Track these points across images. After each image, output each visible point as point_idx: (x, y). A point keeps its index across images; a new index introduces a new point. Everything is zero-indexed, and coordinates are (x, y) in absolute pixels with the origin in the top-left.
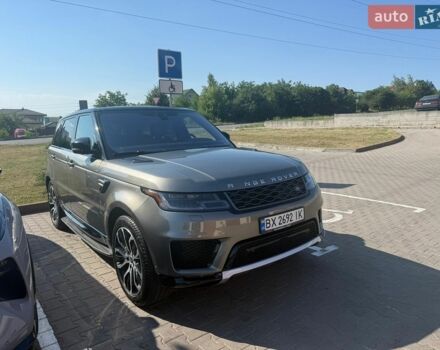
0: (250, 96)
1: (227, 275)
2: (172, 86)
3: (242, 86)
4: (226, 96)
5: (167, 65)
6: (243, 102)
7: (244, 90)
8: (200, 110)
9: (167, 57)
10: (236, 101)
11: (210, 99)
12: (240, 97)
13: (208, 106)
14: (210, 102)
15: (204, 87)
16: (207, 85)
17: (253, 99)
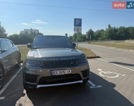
0: (123, 31)
1: (39, 86)
2: (78, 29)
3: (120, 28)
4: (114, 31)
5: (77, 23)
6: (120, 33)
7: (121, 29)
8: (104, 36)
9: (77, 21)
10: (117, 33)
11: (108, 32)
12: (119, 32)
13: (107, 35)
14: (107, 34)
15: (107, 28)
16: (108, 28)
17: (124, 32)
